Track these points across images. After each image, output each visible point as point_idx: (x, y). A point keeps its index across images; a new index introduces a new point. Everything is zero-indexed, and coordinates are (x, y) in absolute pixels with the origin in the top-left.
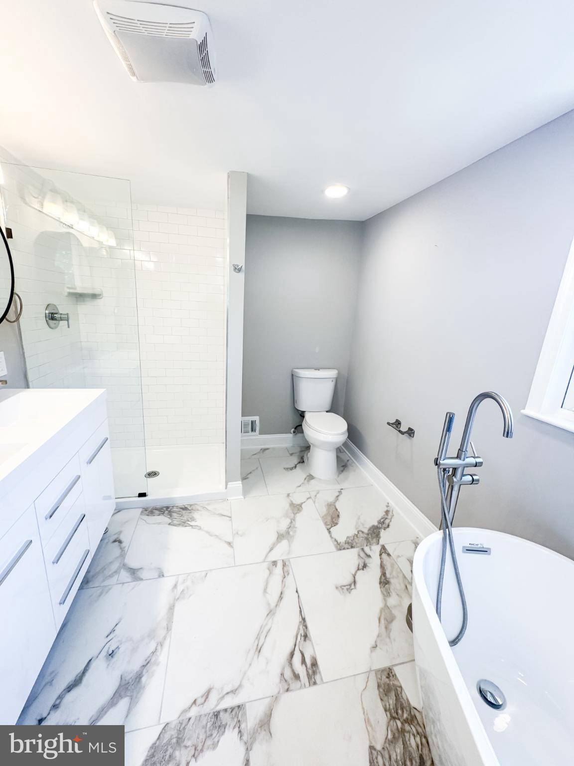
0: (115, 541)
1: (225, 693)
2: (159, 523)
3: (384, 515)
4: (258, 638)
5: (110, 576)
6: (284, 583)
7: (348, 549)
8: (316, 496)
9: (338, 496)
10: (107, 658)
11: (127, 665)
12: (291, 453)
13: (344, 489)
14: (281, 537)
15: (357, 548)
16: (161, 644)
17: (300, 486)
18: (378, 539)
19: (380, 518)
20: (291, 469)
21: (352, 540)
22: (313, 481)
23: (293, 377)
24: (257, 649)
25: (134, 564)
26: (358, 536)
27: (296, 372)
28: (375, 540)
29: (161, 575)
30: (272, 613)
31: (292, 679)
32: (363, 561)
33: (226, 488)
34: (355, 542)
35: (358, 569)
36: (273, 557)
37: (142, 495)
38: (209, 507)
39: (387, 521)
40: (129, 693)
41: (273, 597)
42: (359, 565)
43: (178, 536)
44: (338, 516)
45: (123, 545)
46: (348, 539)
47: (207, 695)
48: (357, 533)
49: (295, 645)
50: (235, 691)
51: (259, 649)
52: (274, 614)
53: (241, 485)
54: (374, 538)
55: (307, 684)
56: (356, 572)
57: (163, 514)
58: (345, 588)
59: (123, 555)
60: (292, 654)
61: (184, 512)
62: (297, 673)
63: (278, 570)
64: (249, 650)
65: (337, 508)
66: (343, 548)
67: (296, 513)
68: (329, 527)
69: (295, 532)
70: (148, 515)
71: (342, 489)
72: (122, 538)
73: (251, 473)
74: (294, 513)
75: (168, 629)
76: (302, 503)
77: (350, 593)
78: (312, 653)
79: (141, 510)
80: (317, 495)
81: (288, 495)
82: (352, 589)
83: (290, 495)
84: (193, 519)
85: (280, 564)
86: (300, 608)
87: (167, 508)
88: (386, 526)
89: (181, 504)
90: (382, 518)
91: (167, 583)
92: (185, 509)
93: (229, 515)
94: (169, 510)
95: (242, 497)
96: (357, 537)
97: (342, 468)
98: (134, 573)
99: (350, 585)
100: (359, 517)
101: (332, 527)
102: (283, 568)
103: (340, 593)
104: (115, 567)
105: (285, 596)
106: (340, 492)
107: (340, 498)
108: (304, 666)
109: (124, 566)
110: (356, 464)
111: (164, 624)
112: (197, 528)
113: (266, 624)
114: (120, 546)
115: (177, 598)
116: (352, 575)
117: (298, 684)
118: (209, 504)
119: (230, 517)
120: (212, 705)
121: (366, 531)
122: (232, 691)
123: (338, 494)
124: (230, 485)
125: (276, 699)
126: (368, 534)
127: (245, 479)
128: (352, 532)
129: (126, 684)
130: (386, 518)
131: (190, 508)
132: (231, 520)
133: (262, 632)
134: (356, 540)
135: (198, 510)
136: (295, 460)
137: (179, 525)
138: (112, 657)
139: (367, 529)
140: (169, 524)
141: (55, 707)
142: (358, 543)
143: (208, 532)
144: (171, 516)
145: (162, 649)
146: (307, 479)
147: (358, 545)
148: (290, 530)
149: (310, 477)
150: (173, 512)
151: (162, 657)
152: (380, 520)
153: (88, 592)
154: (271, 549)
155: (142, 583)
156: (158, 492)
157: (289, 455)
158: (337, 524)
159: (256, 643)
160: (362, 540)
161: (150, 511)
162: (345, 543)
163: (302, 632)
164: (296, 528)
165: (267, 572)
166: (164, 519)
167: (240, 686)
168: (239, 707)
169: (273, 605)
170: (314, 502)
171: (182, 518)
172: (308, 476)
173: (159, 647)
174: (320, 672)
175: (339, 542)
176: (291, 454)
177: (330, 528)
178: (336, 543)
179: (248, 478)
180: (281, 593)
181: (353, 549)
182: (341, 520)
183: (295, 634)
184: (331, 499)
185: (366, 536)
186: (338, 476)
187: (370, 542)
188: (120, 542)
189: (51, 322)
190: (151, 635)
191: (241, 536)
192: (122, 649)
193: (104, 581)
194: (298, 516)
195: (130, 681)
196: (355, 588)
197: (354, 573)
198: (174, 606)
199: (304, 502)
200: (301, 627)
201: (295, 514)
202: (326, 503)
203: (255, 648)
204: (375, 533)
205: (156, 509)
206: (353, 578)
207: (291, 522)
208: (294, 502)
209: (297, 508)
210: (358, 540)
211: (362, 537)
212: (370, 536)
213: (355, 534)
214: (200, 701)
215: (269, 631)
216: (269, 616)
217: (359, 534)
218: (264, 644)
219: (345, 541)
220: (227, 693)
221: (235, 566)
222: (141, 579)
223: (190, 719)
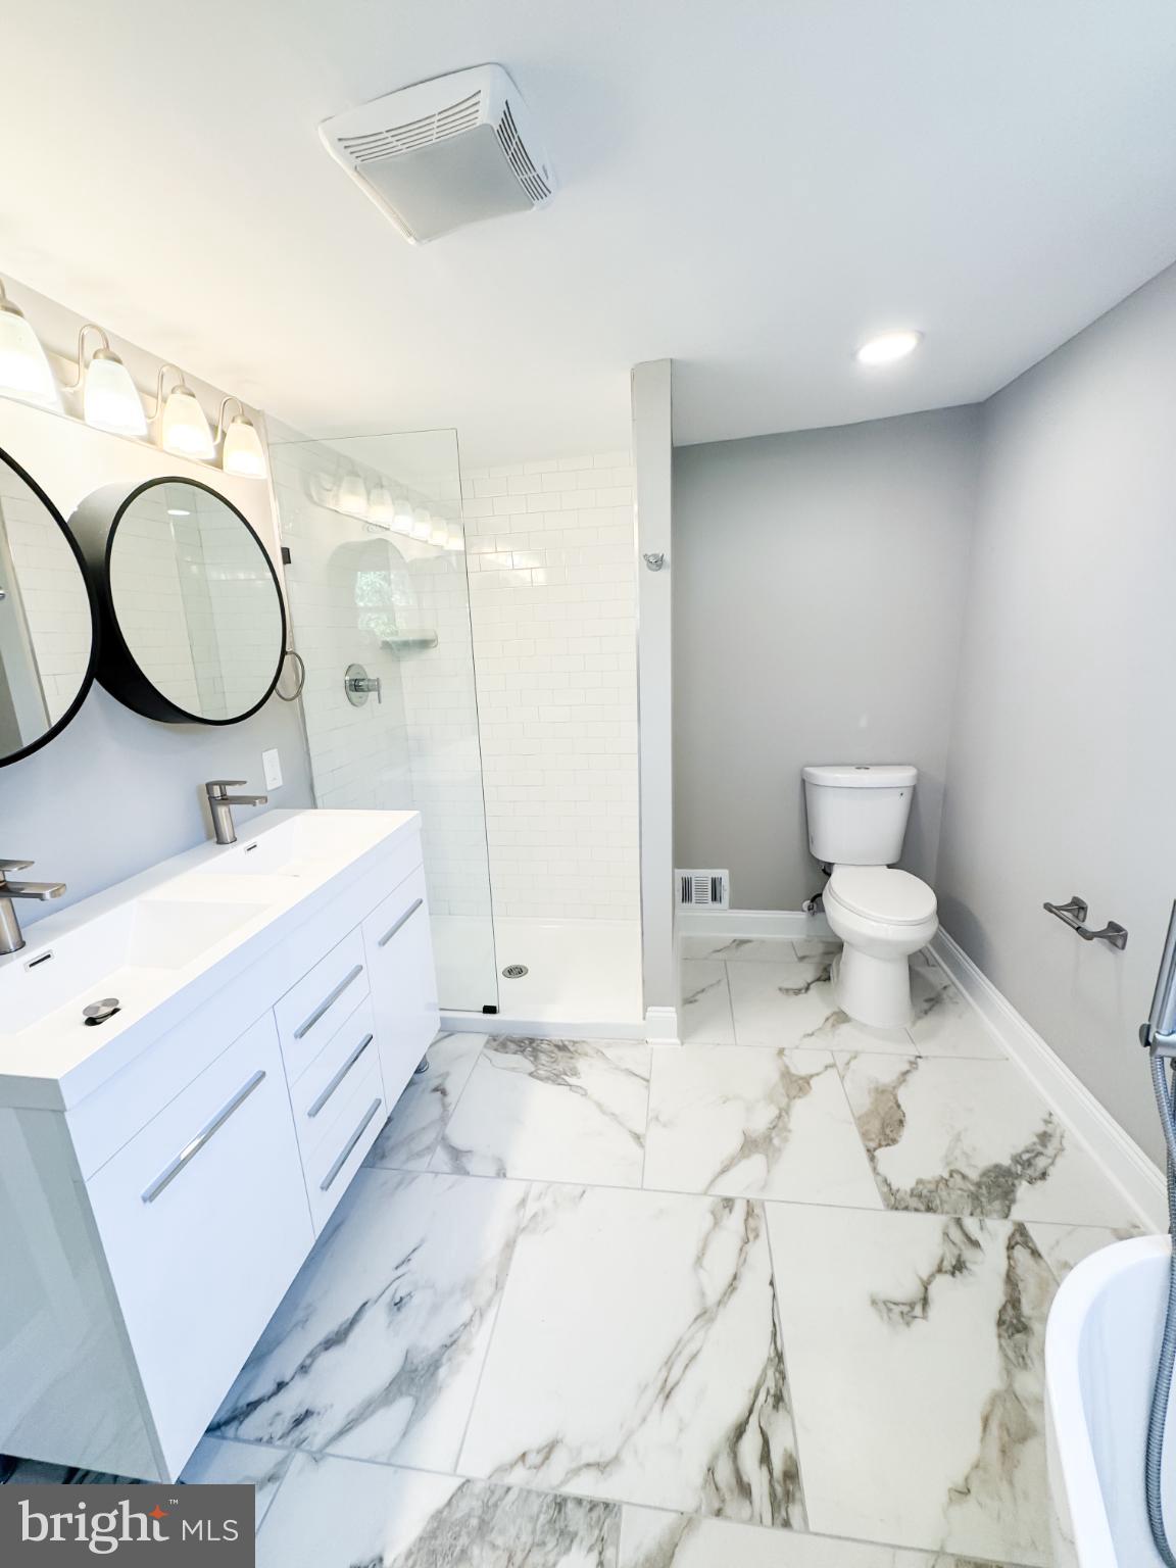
0: (436, 1090)
1: (584, 1461)
2: (513, 1069)
3: (1034, 1144)
4: (669, 1363)
5: (419, 1155)
6: (744, 1254)
7: (916, 1210)
8: (848, 1063)
9: (907, 1072)
10: (390, 1310)
11: (421, 1333)
12: (800, 954)
13: (927, 1057)
14: (751, 1145)
15: (942, 1213)
16: (481, 1312)
17: (812, 1034)
18: (1007, 1202)
19: (1020, 1149)
20: (797, 992)
21: (931, 1192)
22: (845, 1028)
23: (806, 786)
24: (663, 1388)
25: (458, 1140)
26: (951, 1184)
27: (809, 773)
28: (997, 1205)
29: (502, 1173)
30: (707, 1316)
31: (731, 1489)
32: (956, 1252)
33: (644, 1018)
34: (940, 1197)
35: (940, 1270)
36: (725, 1189)
37: (490, 1010)
38: (609, 1053)
39: (1041, 1163)
40: (414, 1390)
41: (715, 1285)
42: (942, 1261)
43: (543, 1099)
44: (901, 1122)
45: (448, 1099)
46: (920, 1187)
47: (549, 1449)
48: (946, 1175)
49: (751, 1412)
50: (605, 1467)
51: (667, 1390)
52: (712, 1320)
53: (674, 1015)
54: (996, 1198)
56: (932, 1276)
57: (523, 1051)
58: (897, 1309)
59: (444, 1119)
60: (740, 1431)
61: (560, 1054)
62: (745, 1479)
63: (735, 1220)
64: (646, 1386)
65: (901, 1102)
66: (903, 1205)
67: (794, 1098)
68: (872, 1145)
69: (786, 1140)
70: (496, 1050)
71: (920, 1057)
72: (449, 1086)
73: (703, 991)
74: (788, 1096)
75: (498, 1286)
76: (812, 1076)
77: (908, 1324)
78: (789, 1445)
79: (486, 1038)
80: (853, 1063)
81: (781, 1052)
82: (915, 1317)
83: (786, 1052)
84: (575, 1073)
85: (740, 1209)
86: (775, 1326)
87: (532, 1041)
88: (1037, 1174)
89: (556, 1038)
90: (1027, 1151)
91: (510, 1191)
92: (562, 1048)
93: (647, 1076)
94: (534, 1045)
95: (677, 1041)
96: (947, 1185)
97: (926, 1006)
98: (456, 1154)
99: (912, 1305)
100: (959, 1134)
101: (880, 1146)
102: (746, 1220)
103: (882, 1317)
104: (429, 1138)
105: (742, 1287)
106: (913, 1064)
107: (909, 1077)
108: (765, 1469)
109: (444, 1140)
110: (969, 1004)
111: (492, 1273)
112: (580, 1091)
113: (690, 1340)
114: (442, 1100)
115: (522, 1226)
116: (919, 1282)
117: (746, 1508)
118: (609, 1046)
119: (648, 1081)
120: (555, 1477)
121: (974, 1175)
122: (597, 1465)
123: (906, 1067)
124: (653, 1011)
125: (689, 1522)
126: (979, 1185)
127: (691, 1002)
128: (934, 1170)
129: (411, 1371)
130: (1040, 1154)
131: (572, 1049)
132: (648, 1088)
133: (680, 1353)
134: (943, 1193)
135: (586, 1055)
136: (808, 972)
137: (548, 1078)
138: (399, 1309)
139: (979, 1172)
140: (531, 1074)
141: (304, 1369)
142: (946, 1202)
143: (599, 1105)
144: (536, 1058)
145: (481, 1324)
146: (831, 1021)
147: (947, 1208)
148: (773, 1135)
149: (841, 1017)
150: (542, 1052)
151: (479, 1339)
152: (1021, 1156)
153: (381, 1175)
154: (724, 1170)
155: (468, 1180)
156: (520, 1008)
157: (796, 959)
158: (894, 1141)
159: (664, 1374)
160: (962, 1196)
161: (503, 1043)
162: (912, 1195)
163: (770, 1383)
164: (790, 1131)
165: (709, 1220)
166: (523, 1062)
167: (616, 1460)
168: (606, 1506)
169: (712, 1297)
170: (842, 1078)
171: (554, 1066)
172: (834, 1013)
173: (476, 1319)
174: (802, 1503)
175: (894, 1188)
176: (802, 959)
177: (875, 1149)
178: (886, 1189)
179: (695, 1001)
180: (735, 1277)
181: (930, 1216)
182: (907, 1135)
183: (752, 1382)
184: (887, 1077)
185: (972, 1188)
186: (914, 1023)
187: (982, 1207)
188: (444, 1093)
189: (353, 694)
190: (467, 1287)
191: (665, 1126)
192: (416, 1300)
193: (408, 1160)
194: (799, 1106)
195: (420, 1368)
196: (925, 1317)
197: (925, 1278)
198: (515, 1242)
199: (817, 1074)
200: (770, 1373)
201: (791, 1098)
202: (872, 1086)
203: (659, 1384)
204: (999, 1186)
205: (511, 1041)
206: (923, 1290)
207: (780, 1117)
208: (793, 1071)
209: (797, 1085)
210: (949, 1194)
211: (961, 1189)
212: (984, 1191)
213: (942, 1178)
214: (533, 1459)
215: (694, 1357)
216: (700, 1322)
217: (952, 1180)
218: (681, 1383)
219: (912, 1190)
220: (588, 1465)
221: (642, 1189)
222: (467, 1173)
223: (508, 1488)
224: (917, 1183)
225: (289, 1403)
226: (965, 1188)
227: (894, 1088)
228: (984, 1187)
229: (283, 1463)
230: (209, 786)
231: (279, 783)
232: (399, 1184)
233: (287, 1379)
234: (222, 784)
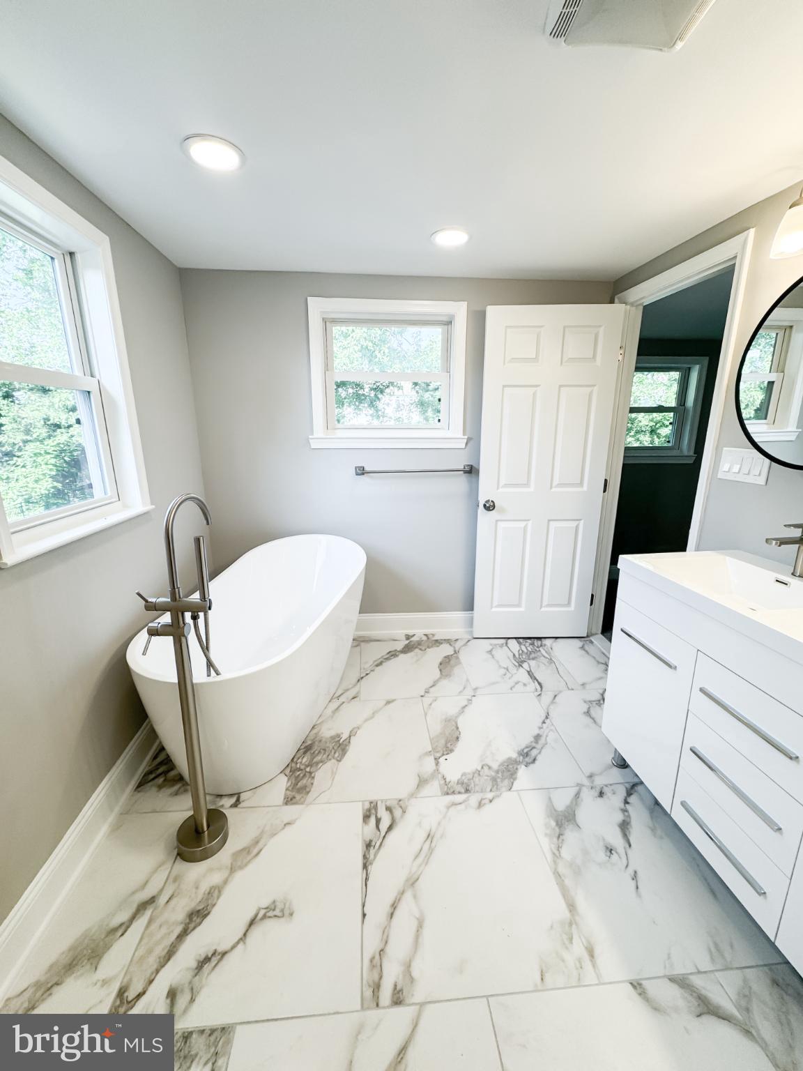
4: (431, 850)
6: (385, 937)
7: (203, 1031)
10: (611, 846)
11: (582, 838)
16: (556, 856)
24: (432, 838)
30: (411, 882)
31: (395, 808)
35: (224, 954)
36: (402, 1019)
40: (561, 813)
41: (407, 908)
42: (215, 967)
47: (480, 805)
49: (384, 837)
50: (452, 805)
51: (430, 838)
52: (407, 880)
55: (379, 803)
56: (233, 947)
58: (277, 911)
60: (390, 828)
62: (388, 812)
63: (391, 974)
64: (442, 837)
75: (558, 875)
77: (274, 901)
78: (366, 828)
82: (266, 908)
85: (386, 994)
86: (366, 885)
99: (264, 917)
102: (381, 978)
105: (386, 909)
108: (379, 816)
111: (567, 883)
113: (420, 865)
115: (574, 927)
117: (388, 804)
120: (474, 799)
122: (456, 804)
125: (412, 795)
129: (570, 821)
133: (426, 857)
138: (607, 848)
145: (551, 850)
151: (546, 841)
159: (433, 845)
163: (372, 851)
165: (415, 973)
167: (448, 808)
168: (448, 794)
169: (408, 895)
173: (556, 852)
174: (363, 809)
180: (392, 914)
183: (382, 850)
190: (576, 869)
192: (602, 855)
195: (566, 823)
196: (259, 910)
200: (372, 857)
203: (435, 839)
214: (487, 801)
215: (417, 857)
216: (416, 876)
218: (423, 841)
220: (460, 804)
223: (491, 790)
225: (615, 798)
233: (627, 805)
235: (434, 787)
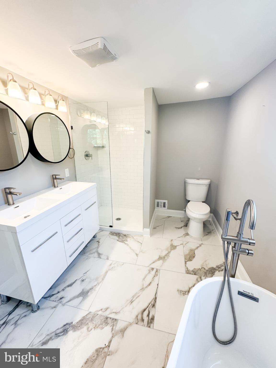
0: (97, 242)
1: (113, 312)
2: (114, 239)
3: (222, 264)
4: (133, 297)
5: (92, 254)
6: (153, 279)
7: (192, 274)
8: (186, 244)
10: (81, 281)
11: (86, 286)
12: (182, 220)
13: (204, 244)
14: (160, 258)
15: (198, 275)
16: (98, 284)
17: (180, 237)
20: (179, 228)
21: (196, 271)
22: (187, 237)
23: (185, 183)
24: (131, 301)
25: (100, 252)
27: (186, 180)
29: (108, 259)
31: (140, 320)
33: (143, 231)
36: (152, 266)
37: (111, 226)
38: (135, 237)
40: (83, 296)
41: (146, 283)
42: (195, 284)
43: (120, 245)
44: (194, 257)
45: (100, 244)
46: (194, 270)
47: (107, 309)
48: (201, 268)
49: (147, 307)
50: (117, 313)
51: (132, 301)
52: (144, 290)
53: (149, 231)
54: (210, 274)
55: (146, 325)
56: (192, 287)
57: (117, 235)
58: (182, 292)
59: (98, 247)
60: (144, 310)
61: (125, 237)
62: (143, 318)
63: (153, 273)
64: (128, 300)
65: (195, 253)
66: (190, 273)
67: (172, 250)
68: (186, 261)
69: (168, 258)
70: (111, 235)
71: (202, 244)
72: (100, 241)
73: (158, 226)
74: (171, 249)
75: (103, 279)
76: (177, 246)
77: (184, 295)
78: (154, 313)
79: (110, 232)
81: (172, 240)
82: (186, 294)
83: (173, 240)
84: (127, 241)
85: (155, 270)
86: (156, 292)
87: (119, 233)
88: (221, 270)
89: (124, 233)
90: (220, 265)
91: (109, 262)
92: (125, 235)
93: (142, 243)
94: (119, 234)
95: (150, 236)
96: (200, 270)
97: (207, 233)
98: (99, 255)
99: (186, 292)
100: (206, 260)
101: (188, 261)
102: (156, 272)
103: (179, 293)
104: (94, 251)
105: (152, 285)
106: (200, 245)
107: (199, 248)
108: (148, 317)
109: (97, 252)
110: (217, 233)
111: (102, 277)
112: (127, 244)
113: (138, 293)
114: (98, 244)
115: (110, 269)
117: (142, 324)
118: (135, 236)
119: (142, 244)
120: (107, 314)
121: (207, 269)
122: (115, 313)
123: (199, 246)
124: (145, 229)
125: (131, 324)
126: (207, 271)
127: (155, 228)
128: (198, 266)
129: (83, 292)
131: (127, 236)
132: (141, 245)
133: (136, 295)
134: (199, 271)
135: (130, 237)
136: (183, 224)
137: (121, 241)
138: (83, 281)
139: (208, 268)
140: (117, 240)
141: (63, 290)
142: (199, 273)
143: (130, 248)
144: (119, 237)
145: (98, 286)
146: (185, 235)
147: (199, 274)
148: (166, 257)
149: (187, 234)
150: (120, 236)
151: (97, 288)
152: (218, 266)
153: (84, 257)
154: (153, 263)
155: (101, 259)
156: (118, 227)
157: (180, 221)
158: (191, 260)
159: (132, 299)
160: (203, 272)
161: (113, 233)
162: (192, 271)
163: (153, 303)
164: (169, 256)
165: (148, 272)
166: (116, 238)
167: (119, 312)
168: (116, 319)
169: (145, 286)
170: (184, 247)
171: (123, 239)
172: (186, 233)
174: (153, 324)
175: (189, 269)
176: (182, 221)
177: (187, 261)
178: (187, 269)
179: (156, 228)
180: (150, 283)
181: (195, 276)
182: (194, 260)
183: (149, 302)
184: (193, 247)
185: (205, 271)
186: (203, 237)
187: (207, 275)
188: (99, 242)
189: (86, 157)
190: (97, 279)
191: (143, 253)
192: (87, 280)
193: (89, 255)
194: (173, 251)
195: (85, 292)
197: (190, 287)
198: (108, 272)
199: (179, 246)
200: (153, 301)
201: (171, 250)
202: (190, 249)
203: (131, 300)
204: (211, 271)
205: (115, 233)
206: (189, 289)
207: (168, 253)
208: (173, 244)
209: (173, 247)
210: (200, 272)
211: (203, 271)
212: (208, 272)
213: (200, 268)
214: (103, 310)
215: (139, 296)
216: (141, 291)
217: (202, 269)
218: (135, 301)
219: (192, 270)
220: (114, 312)
221: (135, 264)
222: (101, 258)
223: (98, 314)
224: (194, 269)
225: (60, 295)
226: (204, 271)
227: (195, 250)
228: (208, 271)
229: (57, 305)
230: (53, 175)
231: (69, 175)
232: (87, 259)
233: (60, 291)
234: (55, 175)
235: (120, 325)
